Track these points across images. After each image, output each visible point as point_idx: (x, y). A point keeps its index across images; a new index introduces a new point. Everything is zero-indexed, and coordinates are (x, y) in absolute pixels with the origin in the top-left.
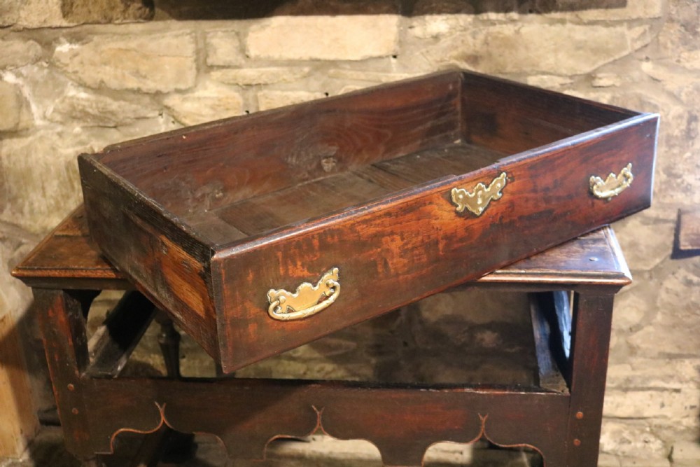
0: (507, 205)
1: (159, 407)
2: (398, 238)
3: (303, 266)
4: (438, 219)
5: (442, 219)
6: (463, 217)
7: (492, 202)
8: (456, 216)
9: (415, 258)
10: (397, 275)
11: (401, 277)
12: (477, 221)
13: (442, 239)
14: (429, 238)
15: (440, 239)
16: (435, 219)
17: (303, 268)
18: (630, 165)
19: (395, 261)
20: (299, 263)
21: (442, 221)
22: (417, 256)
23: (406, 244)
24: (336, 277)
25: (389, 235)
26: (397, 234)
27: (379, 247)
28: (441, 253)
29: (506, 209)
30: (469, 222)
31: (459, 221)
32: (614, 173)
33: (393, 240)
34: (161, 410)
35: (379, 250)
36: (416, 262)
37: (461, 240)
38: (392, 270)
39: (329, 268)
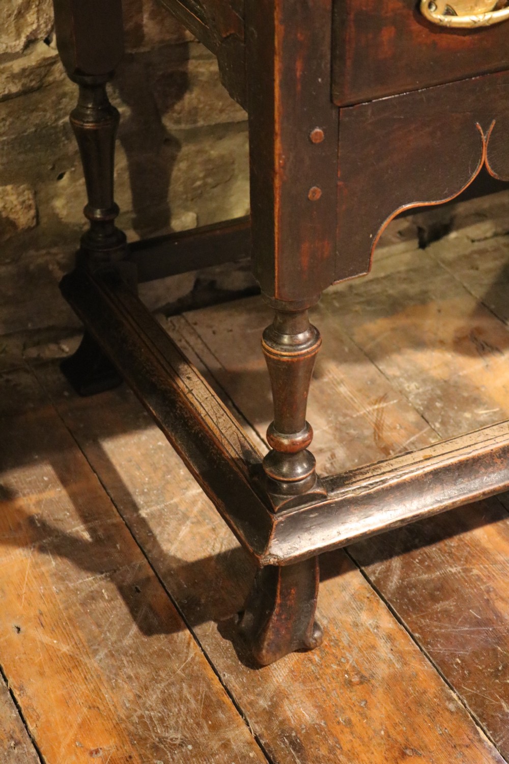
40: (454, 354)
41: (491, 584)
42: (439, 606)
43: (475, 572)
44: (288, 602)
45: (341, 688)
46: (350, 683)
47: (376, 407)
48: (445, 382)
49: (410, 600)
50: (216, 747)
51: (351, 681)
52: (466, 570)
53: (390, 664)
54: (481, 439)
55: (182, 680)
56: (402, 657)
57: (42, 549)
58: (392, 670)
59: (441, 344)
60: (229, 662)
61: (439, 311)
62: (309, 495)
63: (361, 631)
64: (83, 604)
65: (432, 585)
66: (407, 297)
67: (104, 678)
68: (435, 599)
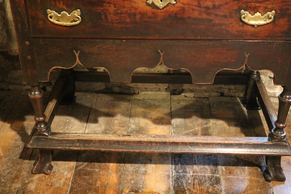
0: (180, 9)
1: (76, 53)
2: (112, 6)
3: (63, 3)
4: (136, 3)
5: (138, 4)
6: (151, 7)
7: (169, 4)
8: (146, 5)
9: (122, 18)
10: (113, 23)
11: (114, 25)
12: (159, 11)
13: (138, 13)
14: (130, 11)
15: (137, 13)
16: (134, 3)
17: (63, 5)
18: (274, 11)
19: (111, 16)
20: (61, 2)
21: (138, 5)
22: (123, 17)
23: (117, 10)
24: (80, 13)
25: (107, 3)
26: (112, 4)
27: (102, 7)
28: (138, 20)
29: (179, 10)
30: (155, 10)
31: (149, 8)
32: (260, 13)
33: (110, 6)
34: (77, 55)
35: (102, 8)
36: (123, 20)
37: (150, 17)
38: (110, 20)
39: (76, 9)
40: (151, 122)
41: (102, 177)
42: (84, 177)
43: (101, 173)
44: (42, 160)
45: (45, 185)
46: (48, 185)
47: (119, 128)
48: (142, 128)
49: (80, 173)
50: (8, 186)
51: (48, 184)
52: (99, 171)
53: (60, 184)
54: (95, 136)
55: (16, 170)
56: (64, 184)
57: (18, 133)
58: (59, 186)
59: (150, 119)
60: (29, 170)
61: (158, 111)
62: (43, 134)
63: (63, 175)
64: (14, 147)
65: (88, 172)
66: (155, 105)
67: (3, 163)
68: (85, 175)
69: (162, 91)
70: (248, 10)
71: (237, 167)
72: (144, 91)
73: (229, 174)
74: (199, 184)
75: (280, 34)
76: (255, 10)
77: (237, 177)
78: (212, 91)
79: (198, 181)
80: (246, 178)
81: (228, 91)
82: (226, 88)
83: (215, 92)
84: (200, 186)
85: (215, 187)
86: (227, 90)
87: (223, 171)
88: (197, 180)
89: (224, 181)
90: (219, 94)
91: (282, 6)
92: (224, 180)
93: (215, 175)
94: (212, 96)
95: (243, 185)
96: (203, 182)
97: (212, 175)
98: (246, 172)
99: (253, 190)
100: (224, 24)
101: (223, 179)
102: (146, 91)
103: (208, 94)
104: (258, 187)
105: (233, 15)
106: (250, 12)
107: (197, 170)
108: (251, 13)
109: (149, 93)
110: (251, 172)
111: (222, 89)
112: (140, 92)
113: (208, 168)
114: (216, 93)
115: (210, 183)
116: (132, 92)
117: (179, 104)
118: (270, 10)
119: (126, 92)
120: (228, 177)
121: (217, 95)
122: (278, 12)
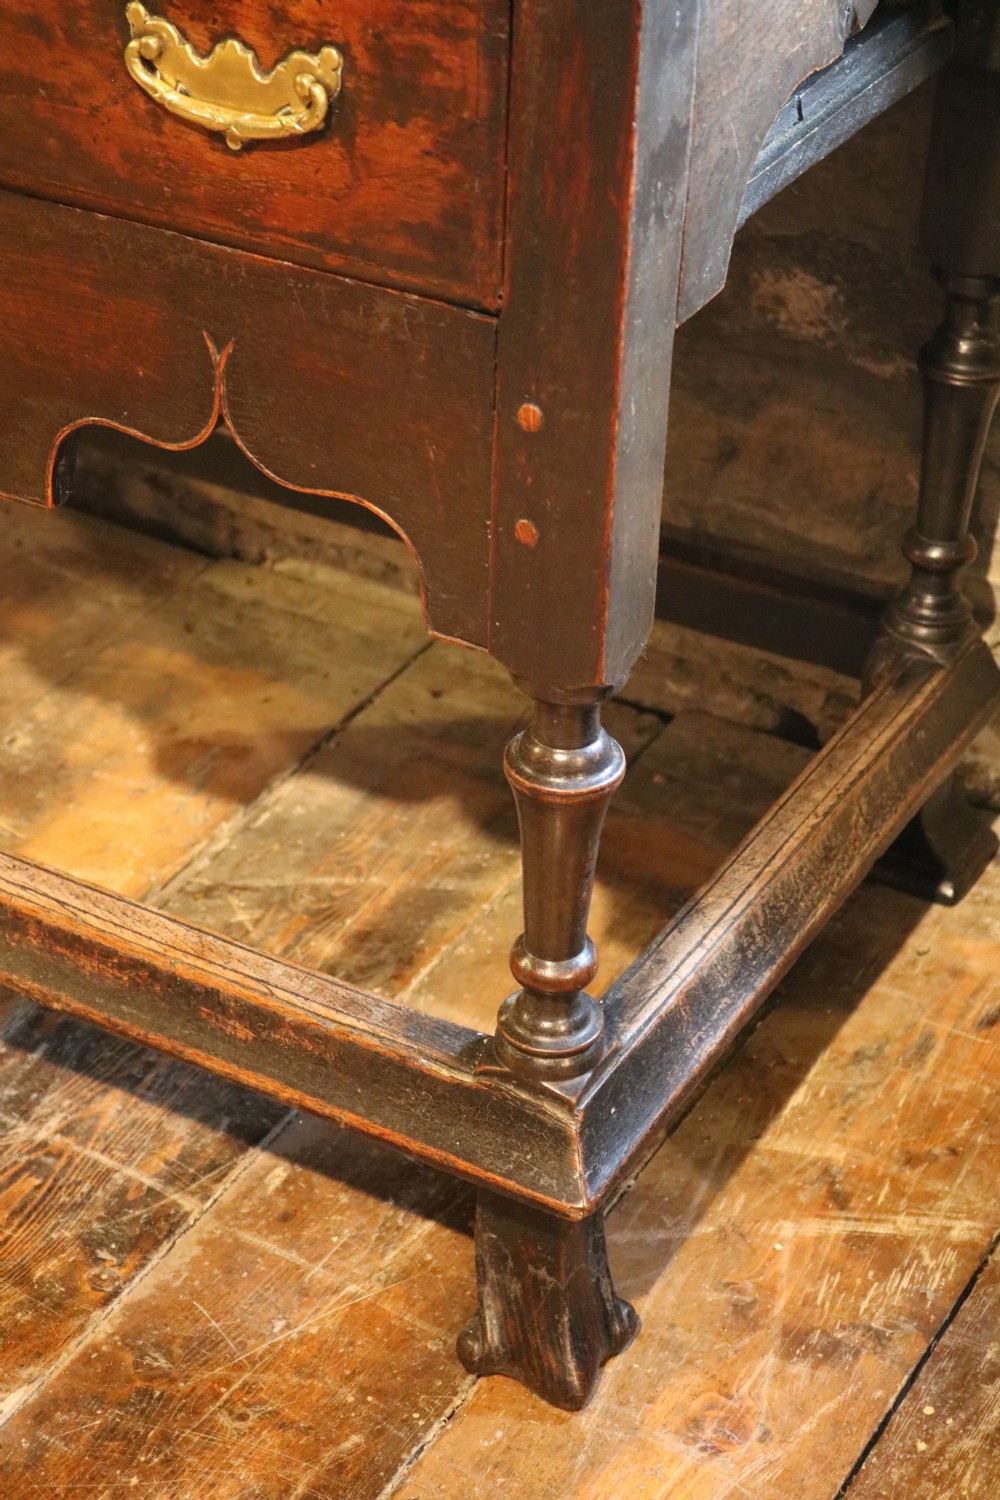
18: (332, 54)
32: (248, 45)
59: (167, 732)
61: (266, 700)
66: (280, 660)
69: (399, 585)
70: (172, 11)
71: (371, 1202)
72: (293, 553)
73: (267, 1226)
74: (22, 1209)
75: (399, 244)
76: (215, 21)
77: (302, 1261)
78: (725, 678)
79: (38, 1187)
80: (351, 1288)
81: (830, 711)
82: (815, 686)
83: (739, 691)
84: (16, 1222)
85: (98, 1261)
86: (818, 698)
87: (258, 1193)
88: (38, 1182)
89: (197, 1251)
90: (769, 719)
91: (381, 27)
92: (200, 1243)
93: (175, 1197)
94: (716, 712)
95: (279, 1325)
96: (63, 1205)
97: (158, 1187)
98: (391, 1256)
99: (311, 1375)
100: (44, 86)
101: (205, 1236)
102: (306, 556)
103: (686, 691)
104: (360, 1378)
105: (83, 24)
106: (187, 24)
107: (103, 1123)
108: (194, 37)
109: (323, 574)
110: (425, 1264)
111: (781, 682)
112: (270, 554)
113: (180, 1139)
114: (744, 704)
115: (96, 1226)
116: (222, 537)
117: (436, 694)
118: (307, 35)
119: (191, 527)
120: (247, 1237)
121: (747, 720)
122: (364, 62)
